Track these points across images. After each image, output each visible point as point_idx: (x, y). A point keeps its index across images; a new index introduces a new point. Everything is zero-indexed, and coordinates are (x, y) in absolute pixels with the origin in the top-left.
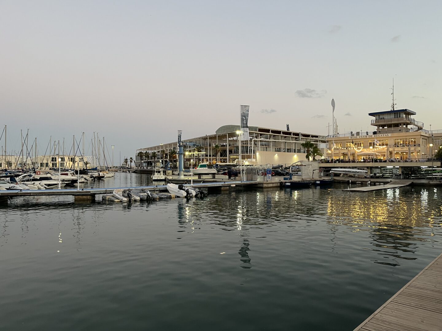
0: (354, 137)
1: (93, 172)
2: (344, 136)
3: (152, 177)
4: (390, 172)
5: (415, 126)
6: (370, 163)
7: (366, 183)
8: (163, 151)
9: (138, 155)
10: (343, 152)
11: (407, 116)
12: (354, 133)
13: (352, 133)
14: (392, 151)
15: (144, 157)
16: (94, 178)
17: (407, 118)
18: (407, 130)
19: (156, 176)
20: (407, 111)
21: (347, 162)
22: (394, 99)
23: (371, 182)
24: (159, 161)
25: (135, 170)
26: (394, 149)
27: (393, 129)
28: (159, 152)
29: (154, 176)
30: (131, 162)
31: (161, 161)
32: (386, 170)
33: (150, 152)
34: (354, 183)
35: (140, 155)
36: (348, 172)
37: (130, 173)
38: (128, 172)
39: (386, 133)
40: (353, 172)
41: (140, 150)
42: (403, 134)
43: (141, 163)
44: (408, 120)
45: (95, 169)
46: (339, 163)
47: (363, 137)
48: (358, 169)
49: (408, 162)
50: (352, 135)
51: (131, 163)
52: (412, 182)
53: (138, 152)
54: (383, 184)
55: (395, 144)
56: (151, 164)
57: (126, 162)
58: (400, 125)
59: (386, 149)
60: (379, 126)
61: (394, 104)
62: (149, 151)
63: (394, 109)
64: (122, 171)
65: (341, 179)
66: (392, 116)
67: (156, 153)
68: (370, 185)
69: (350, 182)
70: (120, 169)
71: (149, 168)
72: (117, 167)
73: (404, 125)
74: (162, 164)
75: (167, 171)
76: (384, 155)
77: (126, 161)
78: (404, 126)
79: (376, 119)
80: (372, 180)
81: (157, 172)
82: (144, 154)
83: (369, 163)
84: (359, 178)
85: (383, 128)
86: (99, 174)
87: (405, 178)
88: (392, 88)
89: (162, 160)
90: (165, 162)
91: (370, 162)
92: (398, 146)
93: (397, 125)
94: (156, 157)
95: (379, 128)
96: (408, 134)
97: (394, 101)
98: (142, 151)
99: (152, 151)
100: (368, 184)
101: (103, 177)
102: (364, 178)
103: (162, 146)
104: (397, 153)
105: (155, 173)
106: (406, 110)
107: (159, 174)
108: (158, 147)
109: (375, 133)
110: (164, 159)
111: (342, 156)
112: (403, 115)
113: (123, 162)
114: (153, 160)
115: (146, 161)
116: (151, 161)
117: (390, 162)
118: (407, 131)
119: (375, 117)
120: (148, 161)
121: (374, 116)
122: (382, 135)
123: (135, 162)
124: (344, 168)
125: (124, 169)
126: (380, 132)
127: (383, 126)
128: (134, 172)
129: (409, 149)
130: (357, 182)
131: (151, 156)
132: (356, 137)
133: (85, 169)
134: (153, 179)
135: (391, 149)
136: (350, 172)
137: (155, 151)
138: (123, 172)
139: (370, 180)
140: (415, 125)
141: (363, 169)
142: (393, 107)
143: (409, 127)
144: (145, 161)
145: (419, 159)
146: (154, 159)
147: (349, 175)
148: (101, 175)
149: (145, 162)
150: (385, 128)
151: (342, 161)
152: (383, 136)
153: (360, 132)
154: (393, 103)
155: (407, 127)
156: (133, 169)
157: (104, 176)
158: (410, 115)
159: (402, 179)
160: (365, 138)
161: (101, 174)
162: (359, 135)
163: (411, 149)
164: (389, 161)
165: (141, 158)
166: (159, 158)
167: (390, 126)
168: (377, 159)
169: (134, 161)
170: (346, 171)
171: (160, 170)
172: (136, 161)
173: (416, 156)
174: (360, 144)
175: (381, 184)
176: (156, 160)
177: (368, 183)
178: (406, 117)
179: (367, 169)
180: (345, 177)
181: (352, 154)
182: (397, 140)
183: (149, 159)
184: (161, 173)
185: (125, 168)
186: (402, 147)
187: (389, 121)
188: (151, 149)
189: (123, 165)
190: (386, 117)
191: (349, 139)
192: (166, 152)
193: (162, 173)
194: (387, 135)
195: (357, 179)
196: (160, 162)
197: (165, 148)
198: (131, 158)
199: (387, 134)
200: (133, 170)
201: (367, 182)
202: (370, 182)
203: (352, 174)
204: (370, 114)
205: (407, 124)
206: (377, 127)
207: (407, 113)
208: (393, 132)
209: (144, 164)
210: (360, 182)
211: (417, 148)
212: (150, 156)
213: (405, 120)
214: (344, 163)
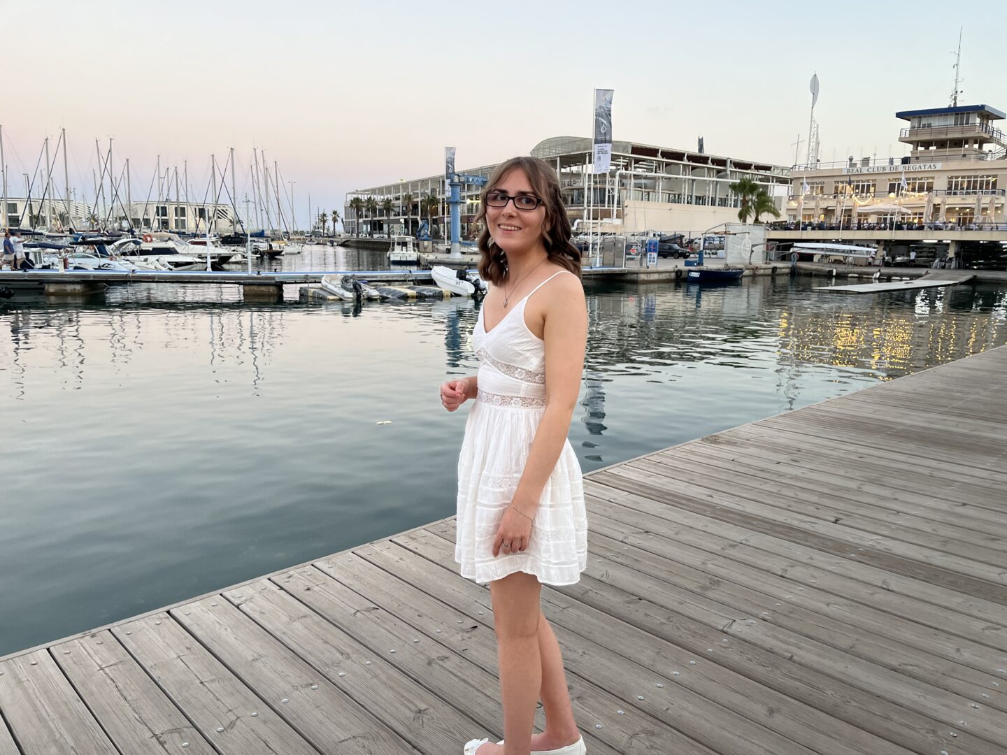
0: (856, 169)
1: (258, 242)
2: (831, 168)
3: (388, 255)
4: (930, 252)
5: (998, 147)
6: (884, 231)
7: (871, 277)
8: (408, 198)
9: (351, 206)
10: (824, 205)
11: (985, 122)
12: (858, 160)
13: (851, 160)
14: (939, 205)
15: (364, 209)
16: (262, 254)
17: (985, 126)
18: (981, 156)
19: (397, 254)
20: (986, 109)
21: (832, 228)
22: (959, 80)
23: (880, 275)
24: (398, 221)
25: (344, 240)
26: (944, 198)
27: (948, 151)
28: (397, 199)
29: (394, 252)
30: (335, 220)
31: (402, 221)
32: (922, 248)
33: (378, 198)
34: (842, 277)
35: (354, 205)
36: (832, 250)
37: (333, 246)
38: (328, 243)
39: (932, 161)
40: (843, 251)
41: (354, 193)
42: (971, 164)
43: (358, 223)
44: (986, 132)
45: (261, 235)
46: (813, 231)
47: (876, 169)
48: (857, 245)
49: (972, 230)
50: (852, 165)
51: (334, 222)
52: (975, 277)
53: (351, 197)
54: (908, 279)
55: (950, 188)
56: (381, 228)
57: (324, 222)
58: (966, 143)
59: (926, 199)
60: (916, 144)
61: (957, 92)
62: (376, 196)
63: (955, 104)
64: (316, 242)
65: (814, 267)
66: (950, 121)
67: (391, 200)
68: (877, 281)
69: (834, 274)
70: (311, 236)
71: (375, 236)
72: (302, 233)
73: (976, 142)
74: (405, 227)
75: (420, 242)
76: (922, 214)
77: (323, 218)
78: (976, 146)
79: (913, 127)
80: (885, 270)
81: (399, 244)
82: (365, 204)
83: (881, 231)
84: (856, 265)
85: (927, 148)
86: (270, 246)
87: (959, 267)
88: (957, 52)
89: (406, 217)
90: (412, 222)
91: (885, 229)
92: (955, 194)
93: (958, 143)
94: (393, 210)
95: (917, 149)
96: (982, 165)
97: (958, 84)
98: (360, 196)
99: (382, 197)
100: (875, 279)
101: (279, 253)
102: (866, 266)
103: (405, 186)
104: (950, 210)
105: (396, 246)
106: (983, 107)
107: (404, 248)
108: (397, 187)
109: (905, 161)
110: (411, 217)
111: (823, 216)
112: (975, 120)
113: (315, 220)
114: (385, 218)
115: (370, 219)
116: (379, 221)
117: (931, 229)
118: (980, 159)
119: (909, 123)
120: (374, 219)
121: (909, 120)
122: (922, 165)
123: (343, 222)
124: (824, 241)
125: (317, 236)
126: (917, 158)
127: (927, 144)
128: (343, 245)
129: (979, 200)
130: (850, 275)
131: (381, 207)
132: (859, 171)
133: (238, 234)
134: (392, 259)
135: (937, 201)
136: (837, 251)
137: (390, 197)
138: (318, 244)
139: (879, 271)
140: (999, 143)
141: (868, 246)
142: (955, 98)
143: (986, 147)
144: (367, 219)
145: (998, 225)
146: (388, 215)
147: (833, 258)
148: (274, 249)
149: (365, 222)
150: (931, 148)
151: (820, 227)
152: (923, 167)
153: (872, 158)
154: (956, 88)
155: (980, 147)
156: (341, 239)
157: (282, 251)
158: (992, 119)
159: (955, 269)
160: (881, 172)
161: (276, 247)
162: (868, 164)
163: (983, 201)
164: (929, 227)
165: (357, 213)
166: (399, 213)
167: (941, 144)
168: (902, 223)
169: (342, 220)
170: (827, 250)
171: (407, 240)
172: (346, 218)
173: (993, 218)
174: (868, 186)
175: (904, 278)
176: (392, 217)
177: (874, 277)
178: (982, 124)
179: (877, 246)
180: (825, 264)
181: (845, 210)
182: (954, 180)
183: (376, 217)
184: (408, 246)
185: (321, 236)
186: (964, 196)
187: (941, 133)
188: (380, 191)
189: (315, 227)
190: (936, 122)
191: (843, 174)
192: (415, 200)
193: (410, 246)
194: (932, 167)
195: (851, 269)
196: (401, 223)
197: (412, 190)
198: (335, 213)
199: (932, 165)
200: (340, 240)
201: (873, 275)
202: (878, 274)
203: (840, 256)
204: (900, 115)
205: (981, 142)
206: (912, 146)
207: (985, 114)
208: (947, 159)
209: (365, 226)
210: (856, 275)
211: (997, 198)
212: (377, 207)
213: (978, 132)
214: (825, 231)
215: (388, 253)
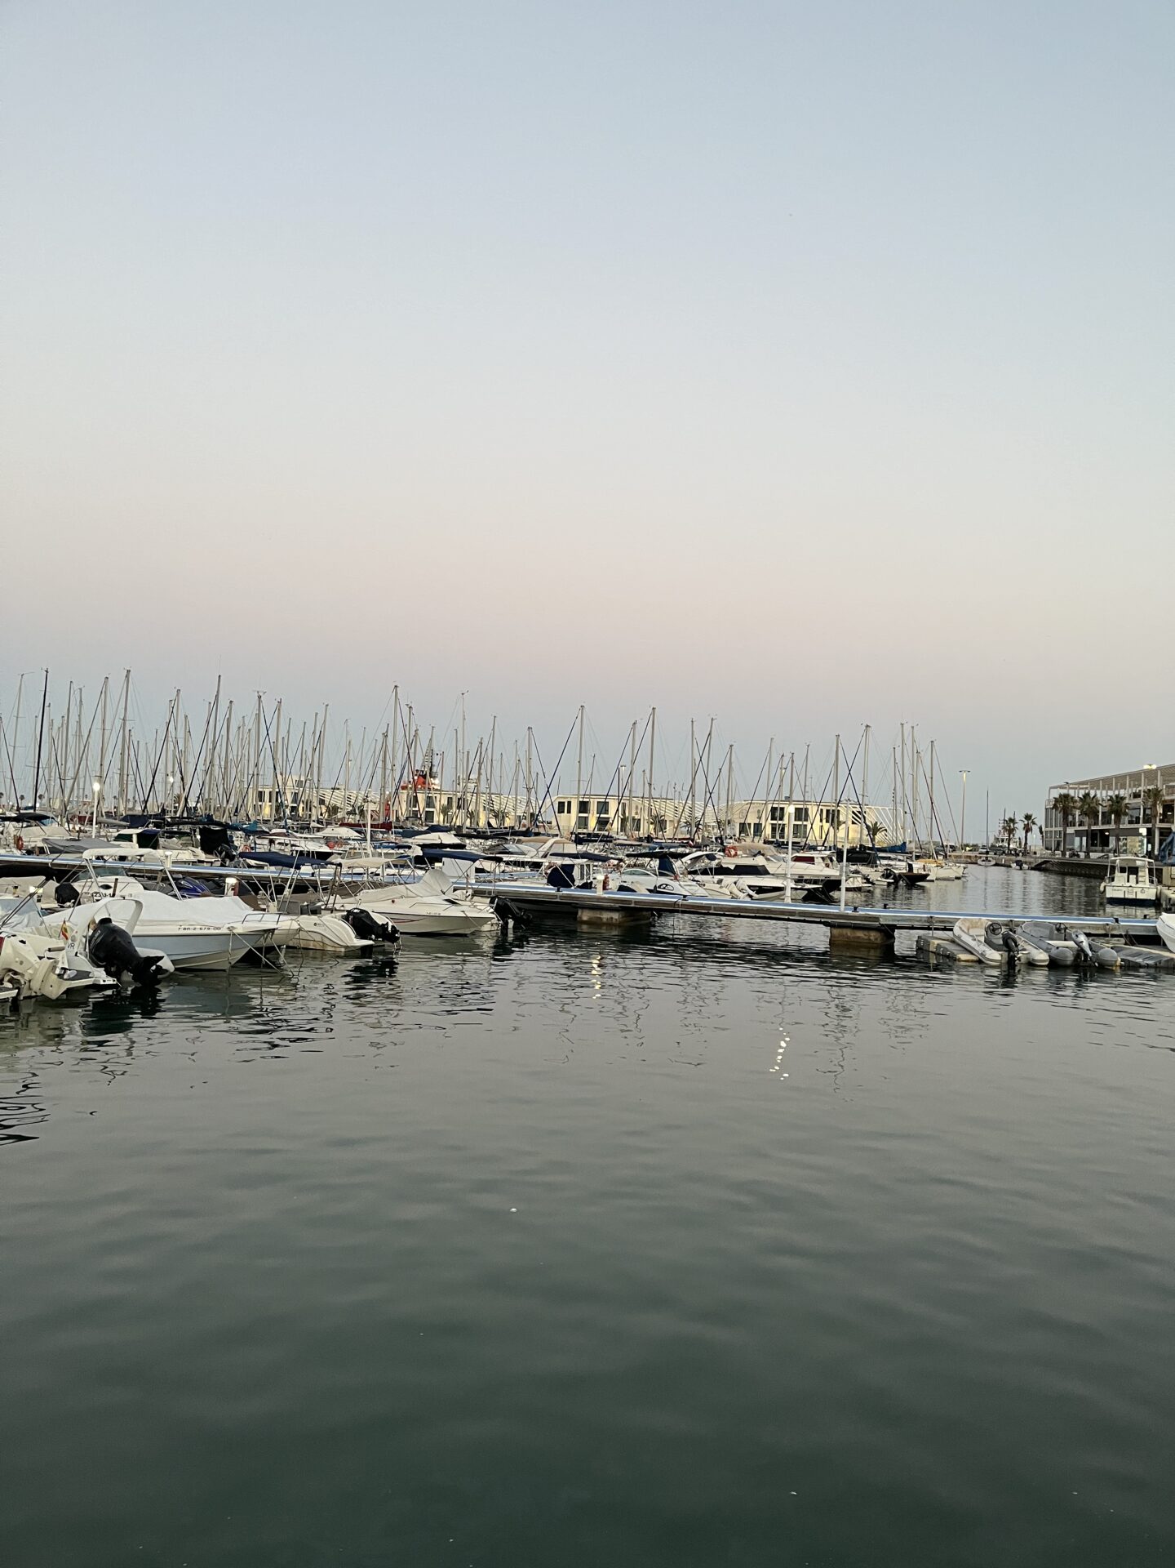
1: (895, 859)
3: (1102, 889)
8: (1155, 794)
9: (1055, 806)
15: (1077, 813)
16: (897, 878)
19: (1119, 886)
24: (1136, 833)
25: (1040, 861)
28: (1136, 795)
29: (1113, 884)
30: (1027, 829)
31: (1143, 831)
33: (1102, 794)
35: (1060, 806)
37: (1021, 869)
38: (1014, 865)
41: (1061, 787)
43: (1065, 834)
45: (901, 849)
51: (1027, 832)
53: (1056, 794)
56: (1105, 842)
57: (1011, 831)
62: (1098, 792)
64: (993, 862)
67: (1123, 799)
70: (987, 853)
71: (1093, 855)
72: (975, 847)
74: (1148, 843)
75: (1165, 869)
77: (1009, 826)
81: (1122, 870)
82: (1079, 804)
86: (910, 866)
89: (1150, 826)
90: (1161, 834)
94: (1126, 814)
98: (1072, 793)
99: (1110, 793)
101: (923, 878)
103: (1150, 775)
105: (1117, 874)
107: (1133, 877)
108: (1135, 777)
110: (1159, 825)
113: (996, 829)
114: (1112, 826)
115: (1086, 828)
116: (1102, 831)
120: (1093, 828)
123: (1041, 832)
125: (1001, 854)
128: (1038, 868)
131: (1106, 809)
133: (865, 847)
134: (1108, 896)
137: (1122, 793)
138: (996, 865)
144: (1081, 828)
146: (1118, 821)
148: (915, 871)
149: (1078, 833)
156: (1036, 858)
157: (928, 875)
161: (918, 867)
165: (1065, 818)
166: (1138, 818)
169: (1040, 828)
171: (1138, 863)
172: (1046, 827)
176: (1125, 825)
183: (1096, 824)
184: (1140, 874)
185: (1004, 852)
188: (1107, 783)
189: (997, 839)
192: (1167, 798)
193: (1144, 874)
196: (1141, 835)
197: (1164, 782)
198: (1028, 817)
200: (1032, 860)
209: (1077, 839)
212: (1100, 808)
215: (1103, 885)
